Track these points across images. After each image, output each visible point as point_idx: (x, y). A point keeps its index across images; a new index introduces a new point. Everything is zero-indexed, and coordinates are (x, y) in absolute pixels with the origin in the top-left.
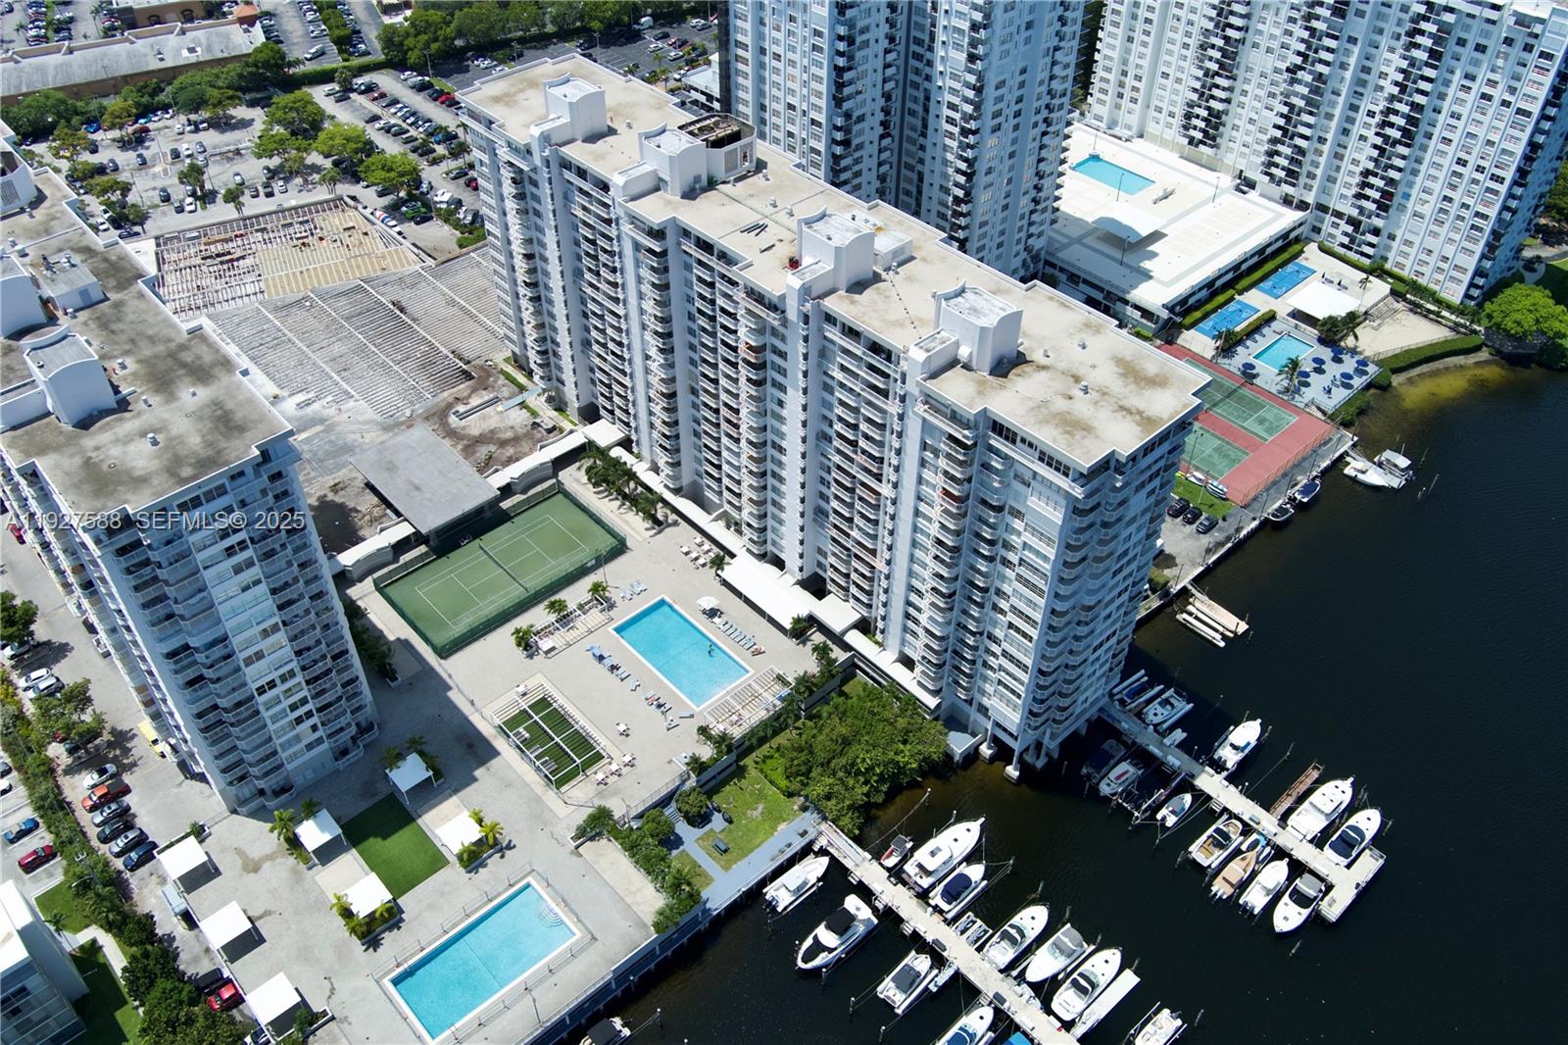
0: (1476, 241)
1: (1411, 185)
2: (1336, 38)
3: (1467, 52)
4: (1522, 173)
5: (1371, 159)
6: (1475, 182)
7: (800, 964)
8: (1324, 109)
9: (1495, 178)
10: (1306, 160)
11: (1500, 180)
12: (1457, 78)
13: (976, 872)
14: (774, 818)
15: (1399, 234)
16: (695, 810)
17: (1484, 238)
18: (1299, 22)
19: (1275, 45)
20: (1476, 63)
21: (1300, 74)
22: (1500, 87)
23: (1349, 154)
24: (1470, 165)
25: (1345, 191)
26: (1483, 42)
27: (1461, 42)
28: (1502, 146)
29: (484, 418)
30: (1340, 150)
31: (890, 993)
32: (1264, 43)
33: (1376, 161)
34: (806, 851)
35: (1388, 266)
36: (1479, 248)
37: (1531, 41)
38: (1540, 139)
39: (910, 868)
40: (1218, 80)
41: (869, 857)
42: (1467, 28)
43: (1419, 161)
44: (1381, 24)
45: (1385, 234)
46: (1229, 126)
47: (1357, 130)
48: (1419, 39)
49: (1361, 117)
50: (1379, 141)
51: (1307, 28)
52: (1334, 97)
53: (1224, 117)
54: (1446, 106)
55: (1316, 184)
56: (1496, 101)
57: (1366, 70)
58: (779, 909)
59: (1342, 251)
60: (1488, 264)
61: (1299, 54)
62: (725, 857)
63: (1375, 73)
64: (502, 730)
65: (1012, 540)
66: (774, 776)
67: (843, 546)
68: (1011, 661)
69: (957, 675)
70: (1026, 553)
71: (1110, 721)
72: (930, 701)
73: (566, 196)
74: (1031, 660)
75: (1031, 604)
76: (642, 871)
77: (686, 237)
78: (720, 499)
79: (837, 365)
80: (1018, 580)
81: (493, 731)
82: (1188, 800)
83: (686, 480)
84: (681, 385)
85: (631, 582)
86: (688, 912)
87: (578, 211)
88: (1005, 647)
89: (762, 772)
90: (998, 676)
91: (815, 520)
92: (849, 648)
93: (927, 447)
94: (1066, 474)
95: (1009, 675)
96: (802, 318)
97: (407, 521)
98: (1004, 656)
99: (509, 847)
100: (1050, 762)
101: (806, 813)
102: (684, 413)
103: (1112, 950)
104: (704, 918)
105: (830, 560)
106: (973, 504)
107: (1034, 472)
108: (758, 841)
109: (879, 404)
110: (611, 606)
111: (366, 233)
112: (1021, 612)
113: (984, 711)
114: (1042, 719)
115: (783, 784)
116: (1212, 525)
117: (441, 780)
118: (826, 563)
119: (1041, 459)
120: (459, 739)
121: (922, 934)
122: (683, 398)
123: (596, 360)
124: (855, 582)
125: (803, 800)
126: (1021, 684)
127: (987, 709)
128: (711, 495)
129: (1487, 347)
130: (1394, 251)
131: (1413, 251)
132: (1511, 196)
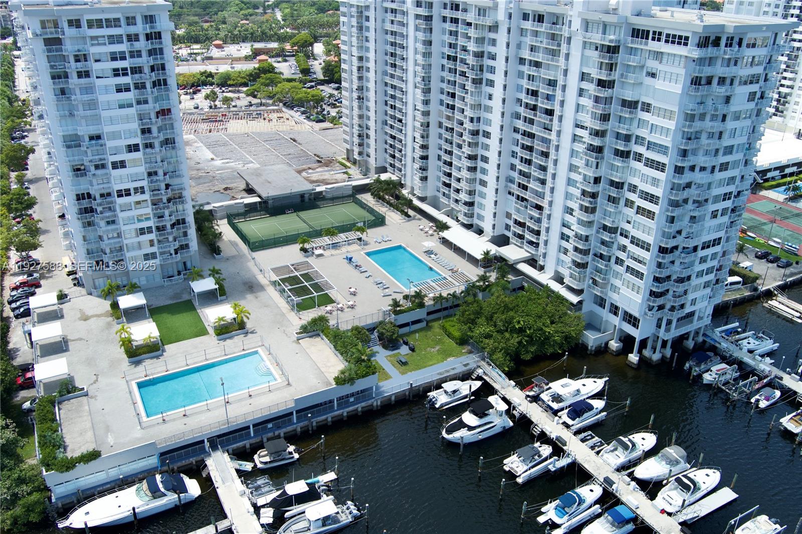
7: (444, 434)
13: (599, 404)
14: (446, 354)
16: (389, 334)
29: (321, 175)
31: (514, 466)
34: (465, 377)
39: (545, 396)
40: (785, 74)
41: (514, 384)
46: (792, 103)
53: (789, 98)
58: (437, 406)
62: (404, 367)
64: (274, 283)
65: (643, 132)
66: (451, 330)
67: (523, 199)
68: (637, 245)
69: (596, 275)
70: (653, 134)
71: (712, 343)
72: (574, 299)
73: (383, 21)
74: (653, 238)
75: (655, 182)
76: (339, 355)
77: (445, 8)
78: (449, 201)
79: (528, 48)
80: (646, 164)
81: (268, 283)
82: (778, 393)
83: (429, 193)
84: (433, 119)
85: (383, 237)
86: (363, 377)
87: (388, 27)
88: (634, 232)
89: (443, 328)
90: (626, 263)
91: (506, 186)
92: (519, 273)
93: (584, 77)
94: (686, 44)
95: (635, 259)
96: (507, 16)
97: (260, 197)
98: (632, 242)
99: (252, 332)
100: (663, 358)
101: (470, 355)
102: (433, 141)
103: (713, 470)
104: (377, 395)
105: (514, 216)
106: (615, 109)
107: (662, 53)
108: (431, 363)
109: (554, 63)
110: (366, 244)
111: (288, 119)
112: (647, 193)
113: (615, 310)
114: (660, 301)
115: (457, 334)
116: (788, 265)
117: (224, 297)
118: (511, 223)
119: (667, 41)
120: (245, 283)
121: (548, 433)
122: (434, 130)
123: (389, 131)
124: (529, 227)
125: (469, 348)
126: (645, 264)
127: (617, 308)
128: (443, 200)
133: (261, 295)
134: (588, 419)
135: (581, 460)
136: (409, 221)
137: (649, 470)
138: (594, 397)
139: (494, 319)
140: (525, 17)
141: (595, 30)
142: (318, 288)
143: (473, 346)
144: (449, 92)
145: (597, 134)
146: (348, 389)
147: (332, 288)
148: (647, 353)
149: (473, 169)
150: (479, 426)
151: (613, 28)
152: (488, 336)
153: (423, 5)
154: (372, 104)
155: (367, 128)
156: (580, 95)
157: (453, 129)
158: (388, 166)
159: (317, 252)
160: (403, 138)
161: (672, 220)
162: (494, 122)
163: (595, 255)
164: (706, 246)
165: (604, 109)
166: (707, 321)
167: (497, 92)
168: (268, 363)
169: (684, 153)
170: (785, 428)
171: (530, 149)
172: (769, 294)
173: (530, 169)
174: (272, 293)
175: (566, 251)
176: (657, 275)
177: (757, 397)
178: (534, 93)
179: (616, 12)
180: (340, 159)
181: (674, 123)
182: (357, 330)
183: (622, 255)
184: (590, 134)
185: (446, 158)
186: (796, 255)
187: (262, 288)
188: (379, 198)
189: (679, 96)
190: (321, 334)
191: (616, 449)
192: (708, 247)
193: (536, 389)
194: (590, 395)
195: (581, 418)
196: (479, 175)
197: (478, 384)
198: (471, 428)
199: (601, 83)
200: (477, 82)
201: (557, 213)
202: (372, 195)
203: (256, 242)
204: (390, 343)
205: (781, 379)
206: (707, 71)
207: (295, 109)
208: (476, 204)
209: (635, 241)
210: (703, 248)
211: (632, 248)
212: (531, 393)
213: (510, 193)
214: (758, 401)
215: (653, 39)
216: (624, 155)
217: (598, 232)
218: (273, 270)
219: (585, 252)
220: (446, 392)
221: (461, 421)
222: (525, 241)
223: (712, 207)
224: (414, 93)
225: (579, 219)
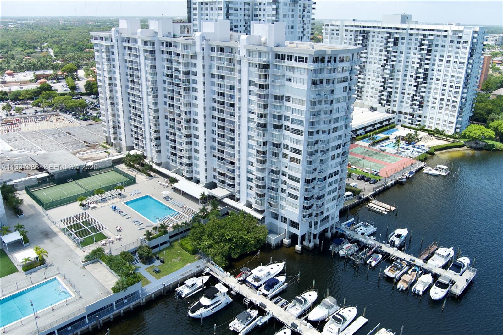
0: (454, 111)
1: (429, 97)
2: (396, 52)
3: (439, 48)
4: (466, 85)
5: (414, 90)
6: (450, 91)
7: (190, 314)
8: (396, 77)
9: (456, 87)
10: (393, 96)
11: (459, 88)
12: (438, 58)
13: (282, 279)
14: (184, 262)
15: (428, 115)
16: (146, 254)
17: (457, 109)
18: (383, 50)
19: (377, 61)
20: (443, 51)
21: (386, 67)
22: (452, 57)
23: (406, 92)
24: (447, 86)
25: (407, 105)
26: (444, 44)
27: (437, 46)
28: (457, 76)
29: (90, 155)
30: (403, 91)
31: (236, 326)
32: (373, 61)
33: (416, 91)
34: (199, 274)
35: (426, 128)
36: (456, 114)
37: (459, 40)
38: (469, 71)
39: (250, 279)
40: (360, 76)
41: (230, 274)
42: (438, 41)
43: (430, 89)
44: (410, 46)
45: (423, 117)
46: (365, 92)
47: (407, 83)
48: (423, 47)
49: (408, 78)
50: (416, 84)
51: (386, 51)
52: (398, 73)
53: (363, 89)
54: (436, 68)
55: (396, 104)
56: (452, 62)
57: (408, 62)
58: (183, 296)
59: (409, 125)
60: (460, 119)
61: (385, 60)
62: (158, 274)
63: (410, 62)
64: (63, 230)
65: (288, 113)
66: (187, 246)
67: (222, 159)
68: (292, 180)
69: (271, 200)
70: (294, 114)
71: (341, 232)
72: (260, 216)
73: (124, 54)
74: (301, 175)
75: (298, 142)
76: (113, 272)
77: (163, 45)
78: (176, 164)
79: (216, 68)
80: (292, 132)
81: (59, 230)
82: (380, 256)
83: (163, 160)
84: (161, 114)
85: (135, 191)
86: (132, 285)
87: (127, 58)
88: (290, 172)
89: (181, 245)
90: (287, 191)
91: (211, 152)
92: (225, 204)
93: (250, 83)
94: (306, 62)
95: (292, 188)
96: (202, 49)
97: (48, 173)
98: (289, 178)
99: (51, 266)
100: (315, 245)
101: (201, 260)
102: (162, 128)
103: (352, 307)
104: (142, 295)
105: (218, 170)
106: (271, 101)
107: (294, 67)
108: (176, 269)
109: (232, 76)
110: (125, 197)
111: (63, 120)
112: (294, 149)
113: (284, 220)
114: (309, 211)
115: (190, 248)
116: (375, 182)
117: (28, 244)
118: (216, 174)
119: (296, 60)
120: (42, 233)
121: (254, 302)
122: (162, 121)
123: (133, 123)
124: (227, 176)
125: (199, 255)
126: (298, 190)
127: (285, 219)
128: (173, 164)
129: (466, 146)
130: (427, 122)
131: (433, 121)
132: (463, 93)
133: (55, 239)
134: (277, 289)
135: (276, 315)
136: (151, 179)
137: (317, 314)
138: (278, 275)
139: (213, 235)
140: (213, 49)
141: (254, 56)
142: (94, 229)
143: (201, 254)
144: (169, 97)
145: (262, 116)
146: (122, 294)
147: (104, 228)
148: (306, 243)
149: (189, 143)
150: (212, 305)
151: (264, 54)
152: (210, 247)
153: (149, 44)
154: (120, 107)
155: (118, 122)
156: (250, 94)
157: (174, 119)
158: (134, 145)
159: (92, 206)
160: (143, 127)
161: (310, 163)
162: (200, 113)
163: (269, 188)
164: (331, 176)
165: (264, 102)
166: (337, 219)
167: (200, 95)
168: (64, 285)
169: (312, 124)
170: (387, 276)
171: (223, 128)
172: (368, 200)
173: (224, 140)
174: (63, 237)
175: (251, 188)
176: (306, 196)
177: (370, 260)
178: (222, 95)
179: (265, 45)
180: (101, 143)
181: (305, 107)
182: (124, 254)
183: (285, 187)
184: (258, 117)
185: (172, 137)
186: (379, 176)
187: (55, 234)
188: (130, 166)
189: (305, 92)
190: (100, 260)
191: (295, 305)
192: (332, 176)
193: (243, 275)
194: (276, 274)
195: (273, 289)
196: (193, 147)
197: (207, 277)
198: (206, 307)
199: (261, 86)
200: (187, 89)
201: (244, 165)
202: (125, 164)
203: (48, 204)
204: (147, 259)
205: (381, 247)
206: (319, 76)
207: (68, 113)
208: (193, 165)
209: (291, 178)
210: (329, 178)
211: (290, 182)
212: (241, 279)
213: (214, 156)
214: (370, 262)
215: (288, 59)
216: (279, 127)
217: (269, 174)
218: (62, 221)
219: (263, 187)
220: (187, 286)
221: (200, 303)
222: (226, 185)
223: (331, 153)
224: (147, 98)
225: (257, 168)
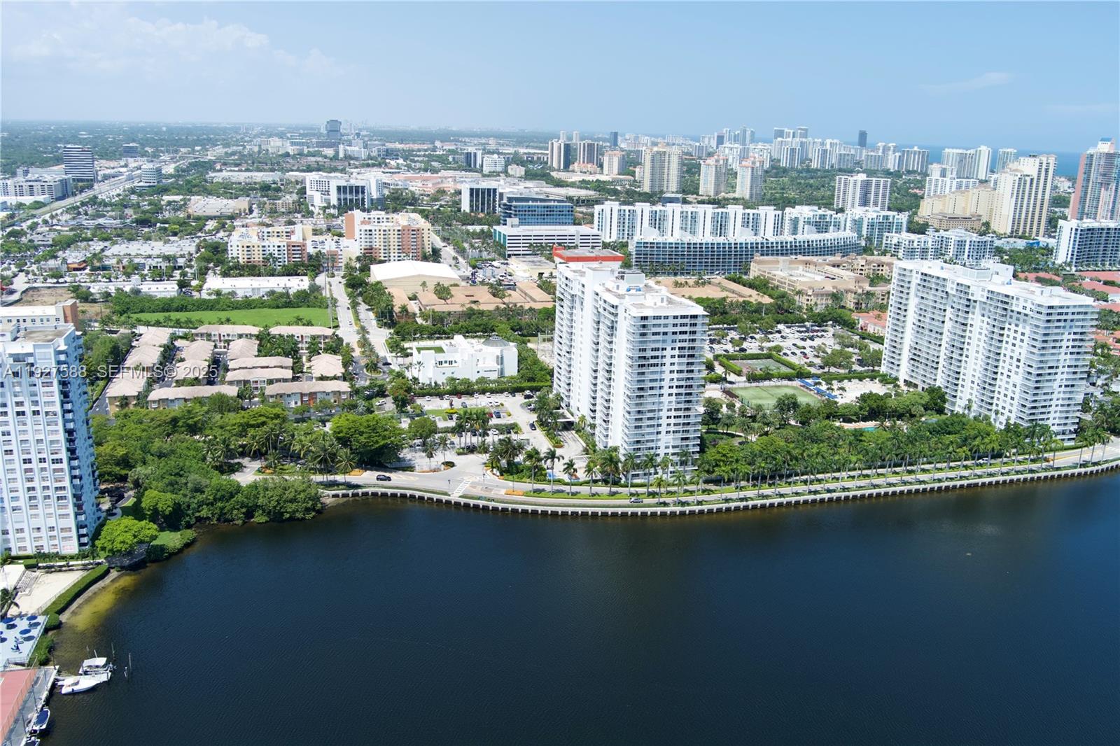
0: (66, 506)
4: (72, 451)
6: (43, 469)
9: (54, 461)
11: (60, 461)
15: (9, 527)
17: (70, 501)
22: (26, 404)
24: (34, 461)
28: (49, 439)
35: (14, 553)
36: (71, 510)
38: (71, 425)
56: (29, 414)
60: (82, 518)
129: (113, 568)
130: (12, 541)
131: (26, 534)
132: (72, 468)
